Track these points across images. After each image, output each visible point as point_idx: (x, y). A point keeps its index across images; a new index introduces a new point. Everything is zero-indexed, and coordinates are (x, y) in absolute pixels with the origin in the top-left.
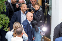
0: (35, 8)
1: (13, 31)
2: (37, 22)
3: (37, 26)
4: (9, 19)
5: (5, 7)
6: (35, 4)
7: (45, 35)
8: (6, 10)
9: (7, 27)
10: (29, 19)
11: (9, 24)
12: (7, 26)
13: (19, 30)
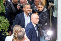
0: (39, 9)
1: (13, 36)
2: (42, 25)
3: (41, 30)
4: (8, 22)
5: (4, 8)
6: (39, 4)
7: (51, 39)
8: (5, 12)
9: (7, 32)
10: (34, 21)
11: (8, 27)
12: (7, 29)
13: (20, 34)
